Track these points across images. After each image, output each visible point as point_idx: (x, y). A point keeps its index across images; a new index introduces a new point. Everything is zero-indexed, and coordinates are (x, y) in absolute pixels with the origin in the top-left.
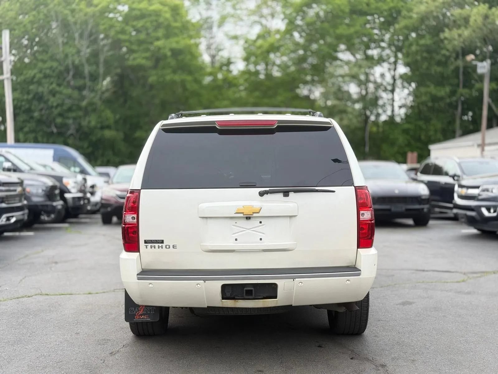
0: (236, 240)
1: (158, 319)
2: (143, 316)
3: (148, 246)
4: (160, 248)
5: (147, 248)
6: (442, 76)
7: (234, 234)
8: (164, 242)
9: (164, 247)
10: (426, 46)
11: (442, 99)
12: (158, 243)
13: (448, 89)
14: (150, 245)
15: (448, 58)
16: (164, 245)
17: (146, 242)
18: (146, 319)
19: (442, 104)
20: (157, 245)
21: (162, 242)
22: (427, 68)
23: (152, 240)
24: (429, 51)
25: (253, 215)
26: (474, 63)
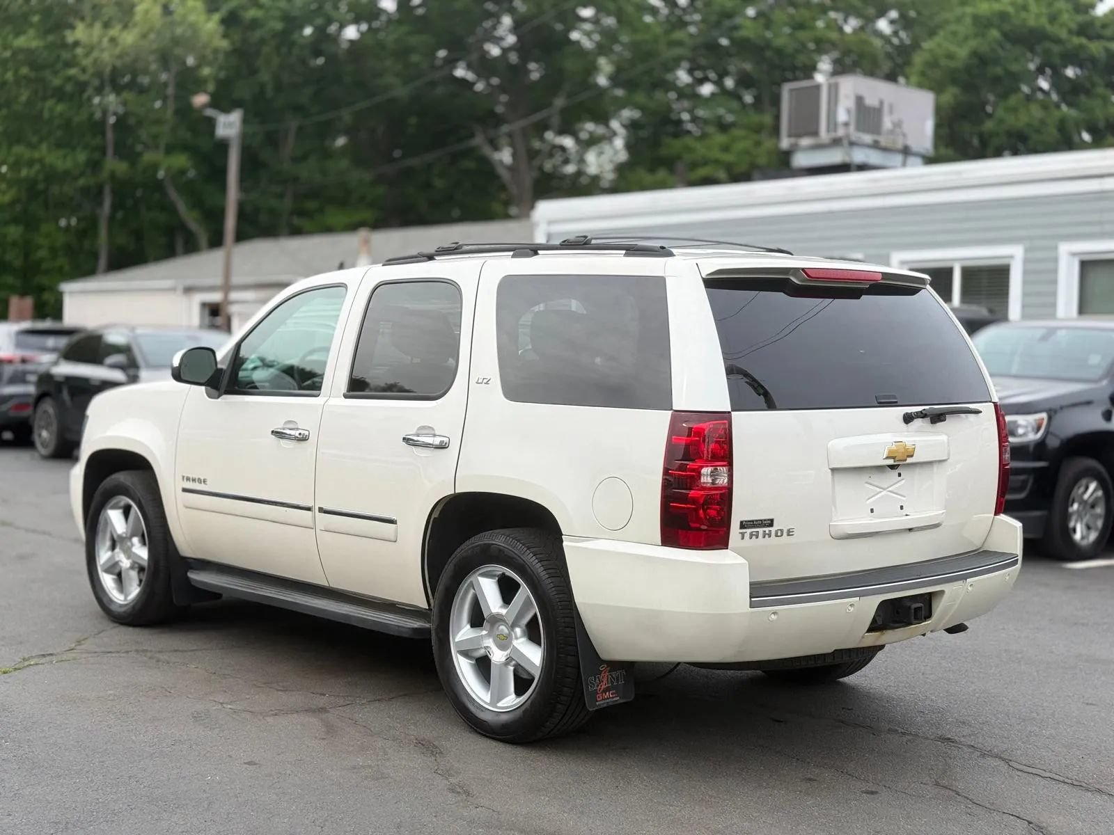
0: (872, 511)
1: (633, 697)
2: (607, 693)
3: (745, 535)
4: (767, 536)
5: (743, 538)
6: (67, 125)
7: (869, 499)
8: (775, 523)
9: (773, 534)
10: (30, 52)
11: (66, 176)
12: (765, 526)
13: (82, 157)
14: (749, 531)
15: (82, 87)
16: (773, 529)
17: (743, 525)
18: (613, 698)
19: (68, 189)
20: (761, 530)
21: (770, 523)
22: (29, 103)
23: (753, 521)
24: (35, 66)
25: (906, 460)
26: (210, 112)
